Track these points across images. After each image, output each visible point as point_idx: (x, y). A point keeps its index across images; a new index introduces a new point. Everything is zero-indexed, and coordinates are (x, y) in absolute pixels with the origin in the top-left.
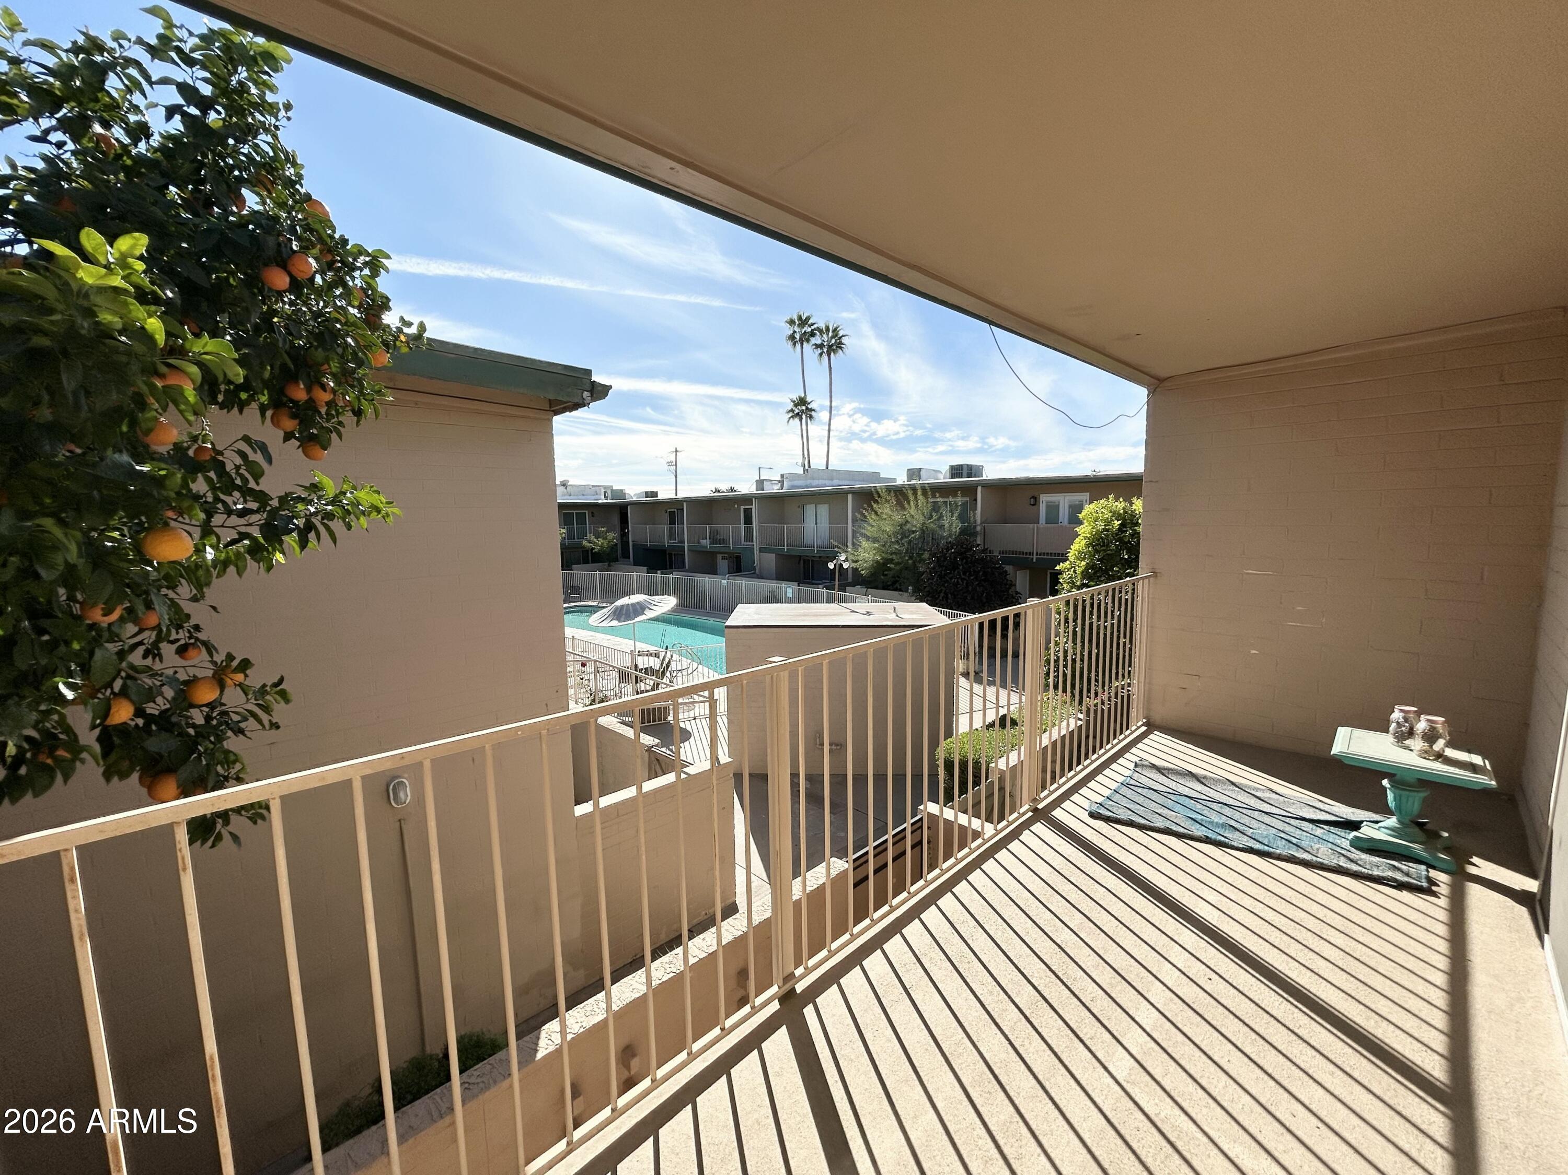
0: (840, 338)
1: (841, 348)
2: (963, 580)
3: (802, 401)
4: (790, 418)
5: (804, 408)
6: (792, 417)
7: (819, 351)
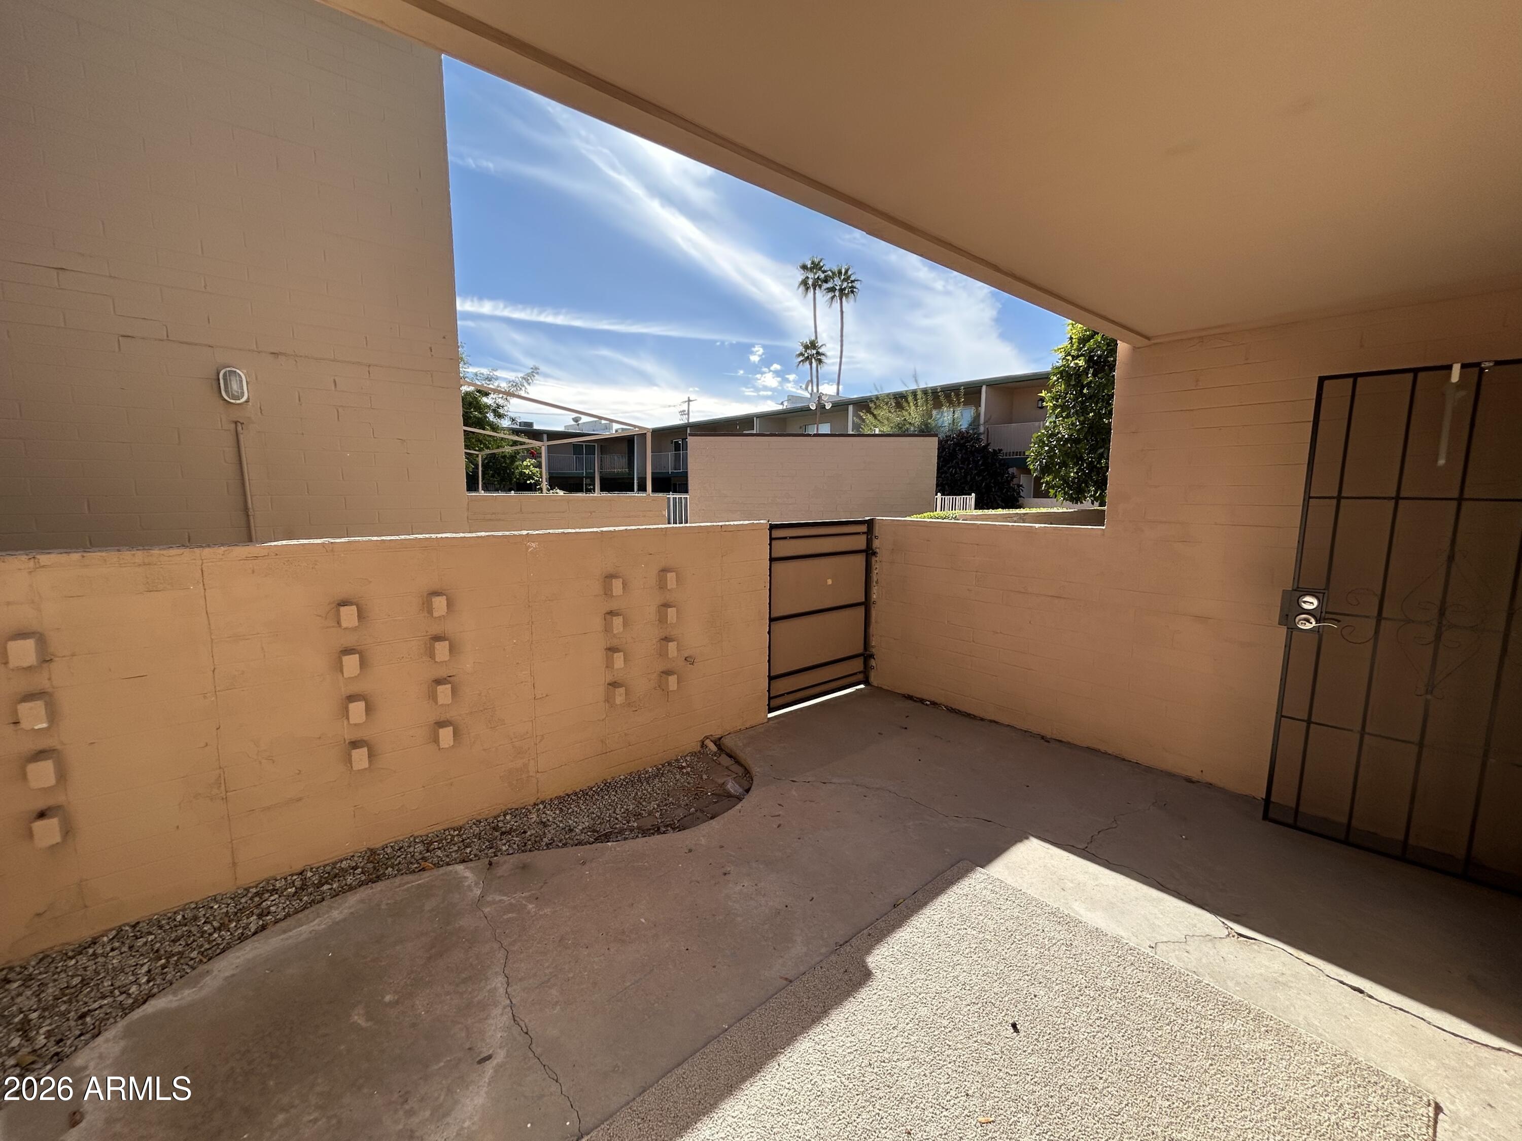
0: (852, 282)
1: (852, 292)
2: (961, 469)
3: (813, 345)
4: (800, 362)
5: (814, 352)
6: (802, 361)
7: (830, 295)
